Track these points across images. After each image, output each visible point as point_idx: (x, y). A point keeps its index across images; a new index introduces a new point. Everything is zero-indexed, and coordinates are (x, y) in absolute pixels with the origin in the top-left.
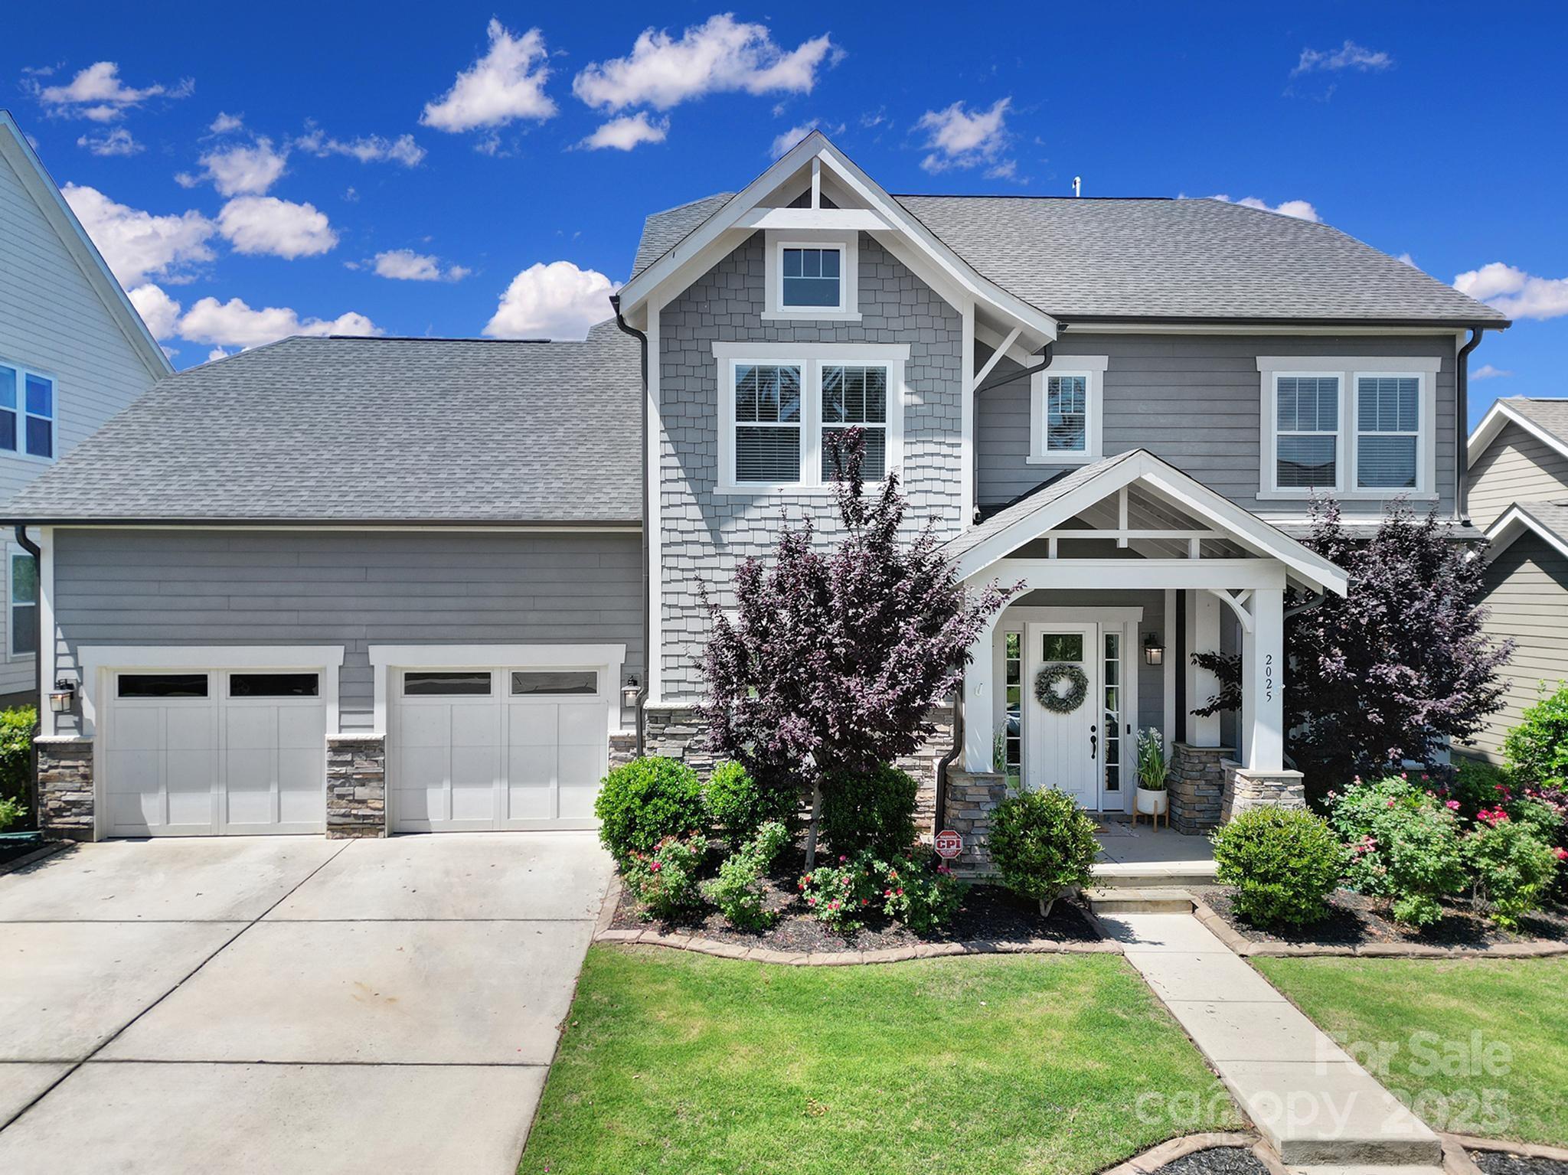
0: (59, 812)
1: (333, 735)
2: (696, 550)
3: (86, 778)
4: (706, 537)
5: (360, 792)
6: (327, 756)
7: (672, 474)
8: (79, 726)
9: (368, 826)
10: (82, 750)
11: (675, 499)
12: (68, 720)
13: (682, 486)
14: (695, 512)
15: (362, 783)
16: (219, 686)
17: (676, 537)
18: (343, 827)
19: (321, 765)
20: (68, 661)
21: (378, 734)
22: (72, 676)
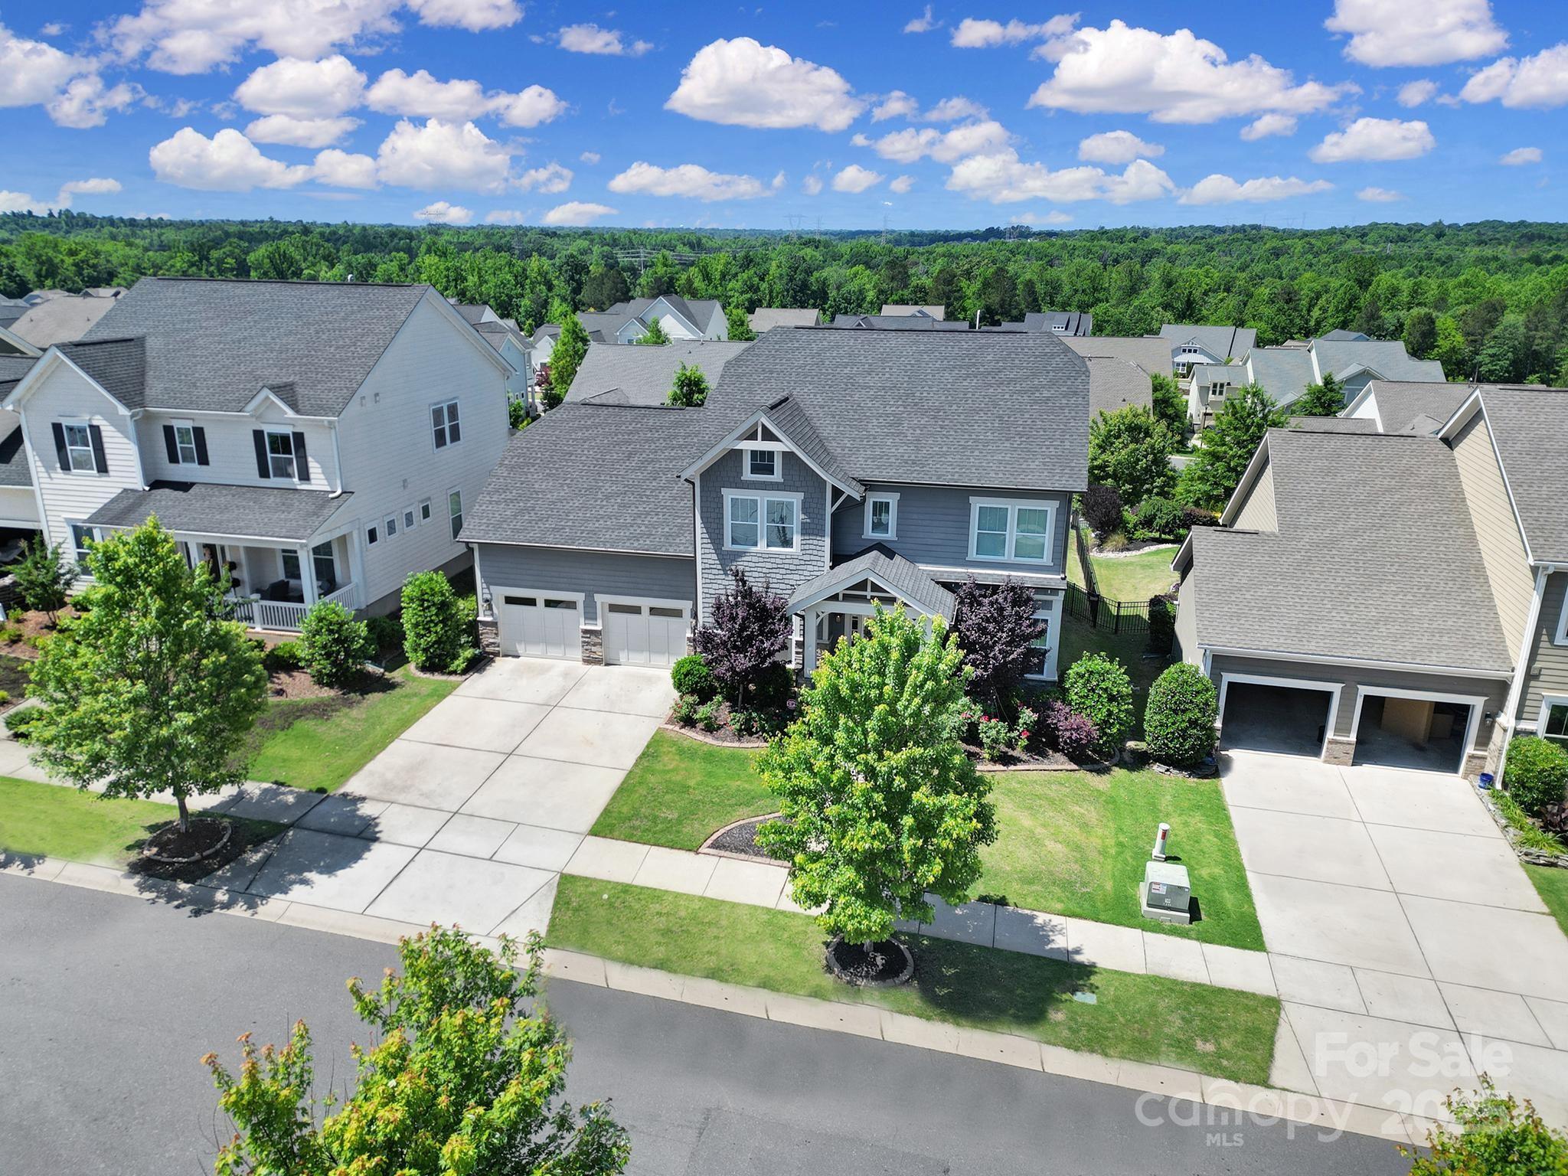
0: (488, 646)
1: (583, 627)
2: (714, 571)
3: (496, 634)
4: (719, 567)
5: (594, 649)
6: (581, 634)
7: (705, 541)
8: (492, 615)
9: (597, 661)
10: (494, 624)
11: (707, 551)
12: (489, 613)
13: (710, 546)
14: (715, 556)
15: (594, 645)
16: (540, 603)
17: (707, 566)
18: (589, 661)
19: (579, 638)
20: (486, 591)
21: (599, 628)
22: (489, 597)
